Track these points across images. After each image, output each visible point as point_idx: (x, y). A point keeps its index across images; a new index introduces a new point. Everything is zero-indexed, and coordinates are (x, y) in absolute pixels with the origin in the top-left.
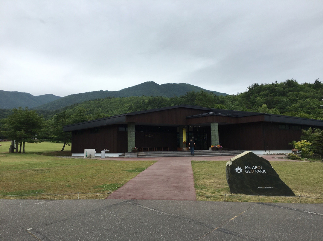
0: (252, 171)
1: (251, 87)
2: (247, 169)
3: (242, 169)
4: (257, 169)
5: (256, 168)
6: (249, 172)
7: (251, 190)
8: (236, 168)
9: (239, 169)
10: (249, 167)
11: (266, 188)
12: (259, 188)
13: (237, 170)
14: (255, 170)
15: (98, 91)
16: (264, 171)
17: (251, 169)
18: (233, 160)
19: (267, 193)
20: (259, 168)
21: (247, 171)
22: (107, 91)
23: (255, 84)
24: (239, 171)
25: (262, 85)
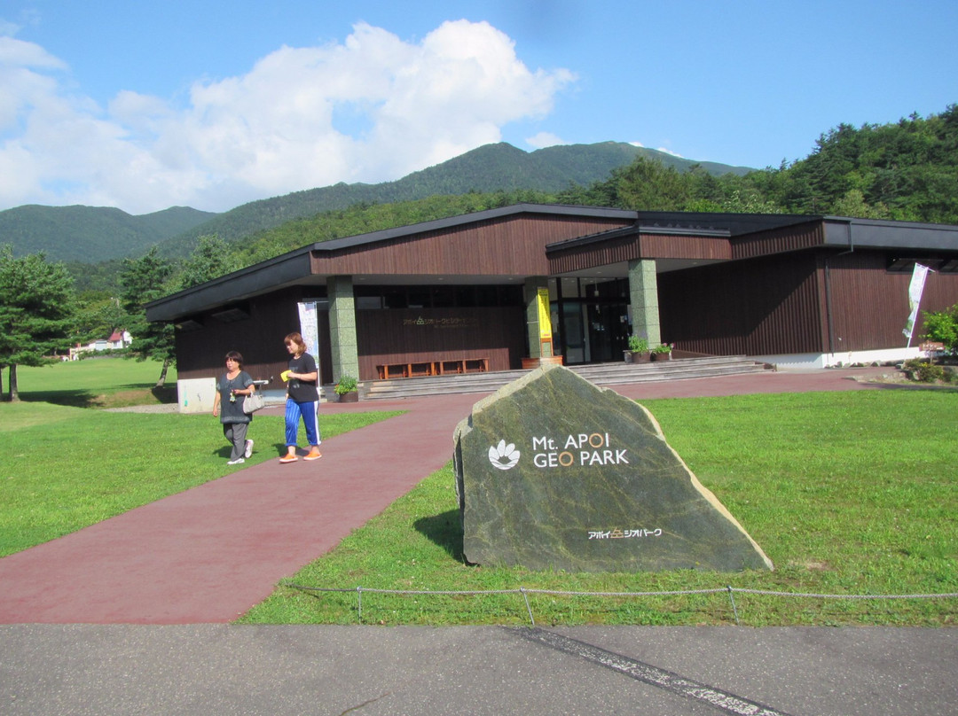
0: (566, 458)
1: (827, 138)
2: (540, 448)
3: (518, 453)
4: (586, 446)
5: (581, 441)
6: (551, 462)
7: (562, 548)
8: (492, 449)
9: (503, 454)
10: (550, 441)
11: (628, 534)
12: (599, 535)
13: (494, 454)
14: (576, 453)
15: (330, 187)
16: (619, 456)
17: (561, 450)
19: (632, 559)
20: (596, 441)
21: (539, 460)
22: (359, 185)
23: (842, 127)
24: (504, 460)
25: (866, 127)
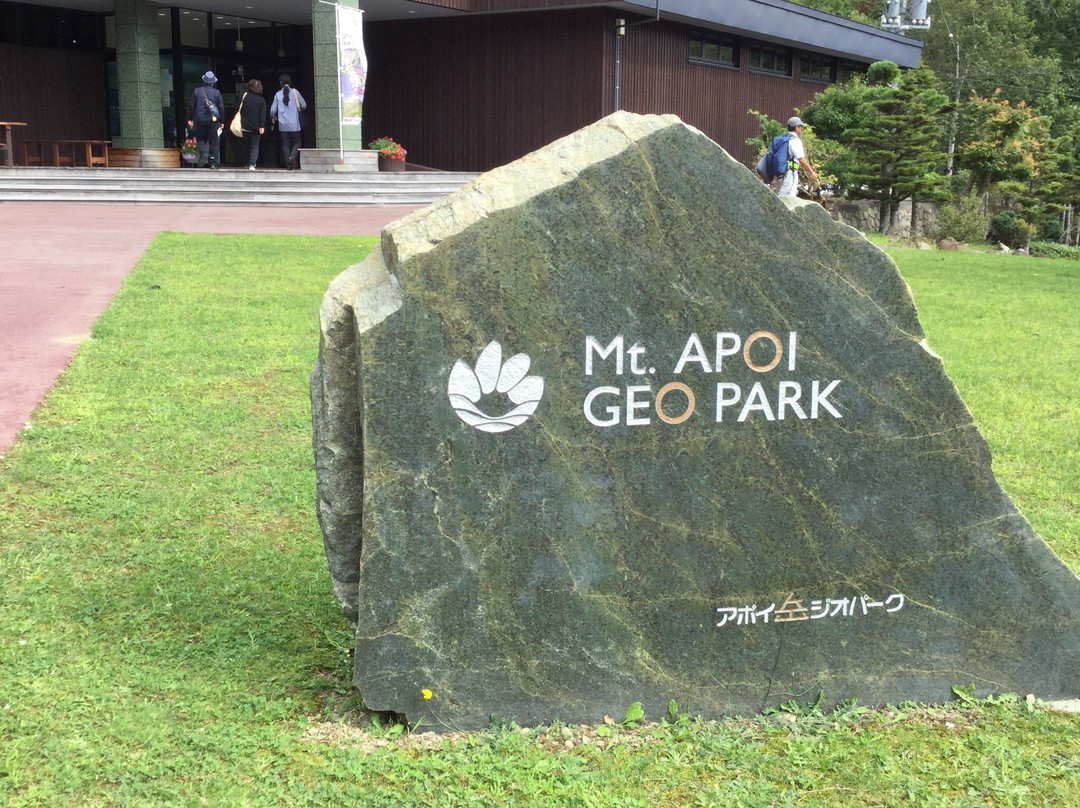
0: (676, 402)
2: (605, 369)
3: (538, 383)
4: (735, 369)
5: (721, 353)
6: (632, 412)
7: (642, 655)
8: (460, 369)
9: (491, 382)
10: (636, 350)
11: (821, 610)
12: (746, 614)
13: (463, 386)
14: (704, 384)
16: (819, 398)
17: (663, 376)
18: (426, 248)
20: (763, 354)
21: (599, 410)
24: (495, 403)
